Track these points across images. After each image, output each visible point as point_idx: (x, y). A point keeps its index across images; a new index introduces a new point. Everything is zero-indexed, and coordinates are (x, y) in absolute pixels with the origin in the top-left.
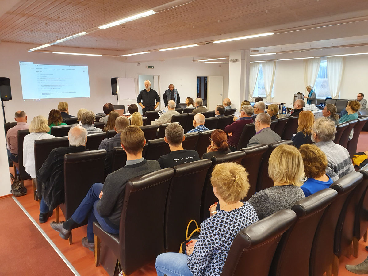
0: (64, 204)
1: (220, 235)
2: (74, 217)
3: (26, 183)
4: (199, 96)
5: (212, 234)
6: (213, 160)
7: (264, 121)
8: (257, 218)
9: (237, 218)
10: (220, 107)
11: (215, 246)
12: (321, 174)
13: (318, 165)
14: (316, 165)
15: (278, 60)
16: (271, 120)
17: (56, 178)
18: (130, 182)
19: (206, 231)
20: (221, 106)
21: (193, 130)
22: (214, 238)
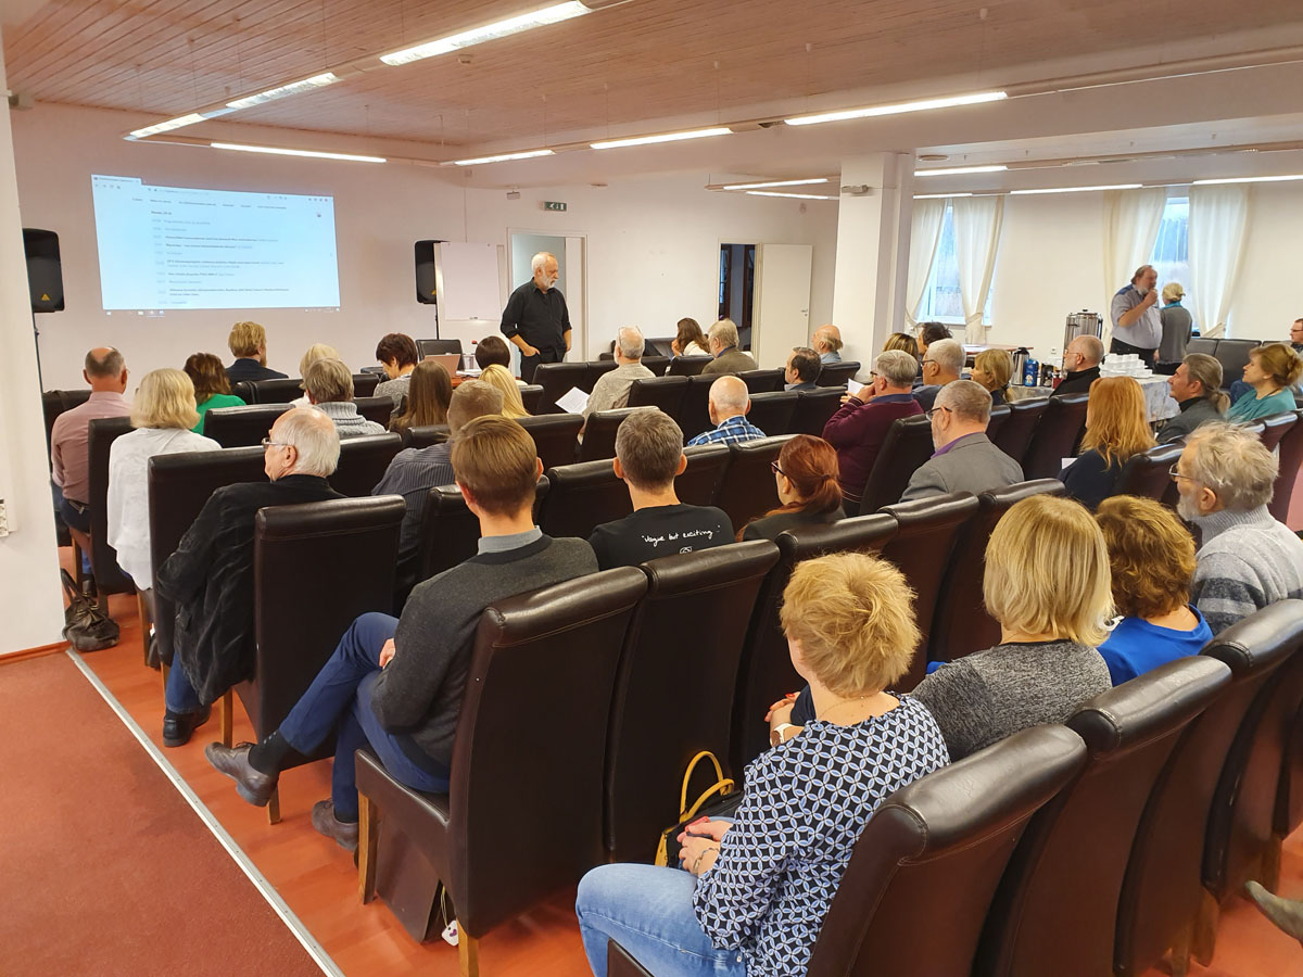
0: (251, 680)
1: (816, 806)
2: (289, 729)
3: (116, 603)
4: (724, 312)
5: (786, 803)
6: (783, 542)
7: (967, 411)
8: (944, 753)
9: (874, 750)
10: (804, 355)
11: (795, 844)
12: (1170, 603)
13: (1163, 571)
14: (1156, 572)
15: (1012, 193)
16: (990, 408)
17: (225, 591)
18: (492, 613)
19: (763, 794)
20: (806, 351)
21: (707, 434)
22: (791, 817)
